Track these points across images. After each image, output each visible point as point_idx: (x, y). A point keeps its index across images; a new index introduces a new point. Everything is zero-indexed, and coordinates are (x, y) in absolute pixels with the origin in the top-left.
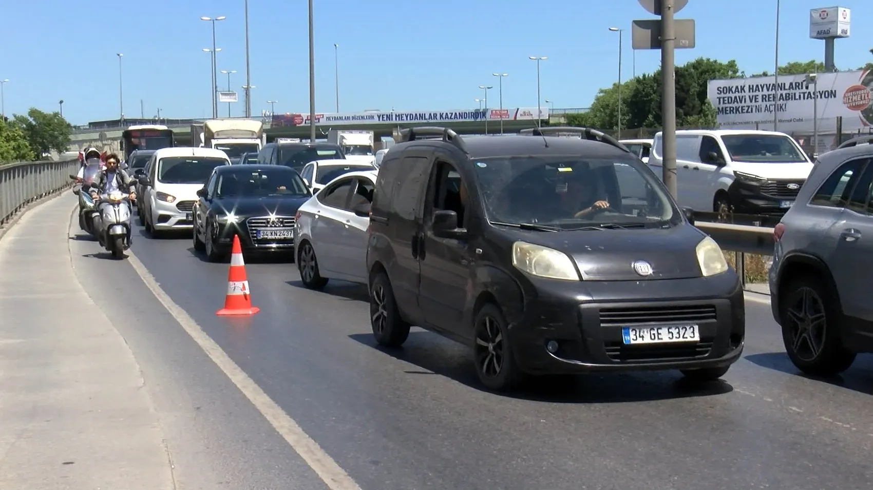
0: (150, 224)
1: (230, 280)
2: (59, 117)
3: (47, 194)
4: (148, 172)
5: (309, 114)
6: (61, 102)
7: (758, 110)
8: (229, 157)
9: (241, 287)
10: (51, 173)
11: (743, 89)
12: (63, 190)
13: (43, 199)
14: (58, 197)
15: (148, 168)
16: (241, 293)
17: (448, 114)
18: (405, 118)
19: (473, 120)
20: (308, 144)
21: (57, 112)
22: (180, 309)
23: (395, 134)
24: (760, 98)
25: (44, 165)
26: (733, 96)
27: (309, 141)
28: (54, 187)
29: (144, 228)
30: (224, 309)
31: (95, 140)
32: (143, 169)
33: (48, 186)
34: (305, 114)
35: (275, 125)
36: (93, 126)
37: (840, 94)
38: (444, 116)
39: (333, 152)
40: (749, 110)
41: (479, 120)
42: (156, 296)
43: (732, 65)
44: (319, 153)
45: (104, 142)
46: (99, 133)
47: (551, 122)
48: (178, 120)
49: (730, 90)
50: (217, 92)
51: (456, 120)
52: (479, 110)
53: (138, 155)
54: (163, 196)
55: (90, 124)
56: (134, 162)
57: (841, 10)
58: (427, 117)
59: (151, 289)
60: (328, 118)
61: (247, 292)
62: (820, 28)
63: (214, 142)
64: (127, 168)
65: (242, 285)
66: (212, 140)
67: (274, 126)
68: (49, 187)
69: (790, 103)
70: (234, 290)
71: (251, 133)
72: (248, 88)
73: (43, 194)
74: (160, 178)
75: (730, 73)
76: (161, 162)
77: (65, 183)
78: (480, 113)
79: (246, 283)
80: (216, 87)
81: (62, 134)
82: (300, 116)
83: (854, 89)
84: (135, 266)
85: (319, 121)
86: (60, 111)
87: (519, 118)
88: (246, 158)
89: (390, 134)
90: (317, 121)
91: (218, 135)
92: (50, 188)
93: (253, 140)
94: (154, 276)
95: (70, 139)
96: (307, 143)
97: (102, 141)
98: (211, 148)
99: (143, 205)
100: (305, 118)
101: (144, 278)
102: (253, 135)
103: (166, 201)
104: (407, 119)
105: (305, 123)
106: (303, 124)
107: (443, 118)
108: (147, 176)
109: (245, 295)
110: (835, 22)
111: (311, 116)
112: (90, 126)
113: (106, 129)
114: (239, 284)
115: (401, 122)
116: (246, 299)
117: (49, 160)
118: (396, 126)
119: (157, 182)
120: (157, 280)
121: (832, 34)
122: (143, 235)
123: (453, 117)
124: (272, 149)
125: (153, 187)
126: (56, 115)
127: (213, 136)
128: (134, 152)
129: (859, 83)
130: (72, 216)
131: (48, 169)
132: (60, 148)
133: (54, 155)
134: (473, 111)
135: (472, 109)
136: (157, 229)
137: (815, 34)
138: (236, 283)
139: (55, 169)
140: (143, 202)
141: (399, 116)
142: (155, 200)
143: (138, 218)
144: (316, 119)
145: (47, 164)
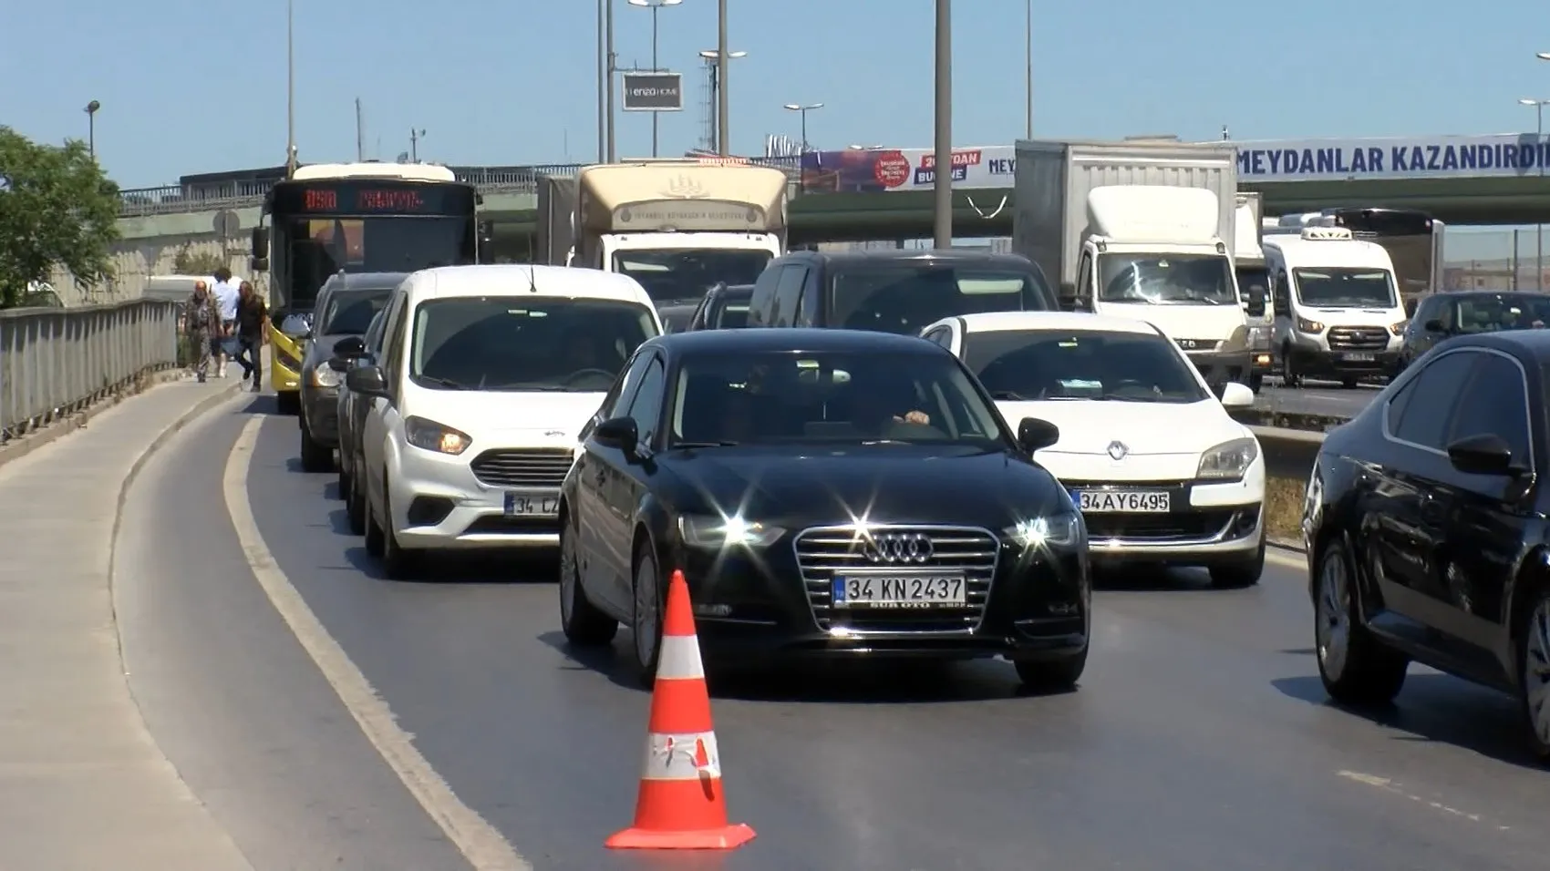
0: (381, 527)
1: (654, 727)
2: (82, 157)
3: (42, 422)
4: (379, 349)
5: (932, 150)
6: (93, 108)
8: (654, 297)
9: (693, 753)
10: (56, 351)
12: (92, 407)
13: (27, 436)
14: (77, 432)
15: (378, 338)
16: (694, 775)
17: (1424, 150)
18: (1266, 163)
19: (1511, 172)
20: (928, 257)
21: (75, 141)
22: (481, 824)
25: (32, 320)
27: (929, 243)
28: (65, 398)
29: (360, 542)
30: (630, 830)
31: (202, 237)
32: (361, 337)
33: (46, 392)
34: (918, 150)
35: (811, 186)
36: (195, 188)
38: (1408, 158)
39: (1014, 286)
41: (1533, 171)
42: (403, 777)
44: (966, 286)
45: (229, 245)
46: (215, 213)
48: (480, 170)
50: (615, 73)
51: (1450, 174)
52: (1536, 136)
53: (347, 289)
54: (427, 433)
55: (185, 181)
56: (333, 314)
58: (1347, 160)
59: (386, 755)
60: (996, 165)
61: (714, 771)
63: (611, 243)
64: (309, 336)
65: (694, 744)
66: (606, 239)
67: (807, 192)
68: (48, 399)
70: (668, 762)
71: (744, 211)
72: (719, 59)
73: (27, 422)
74: (418, 371)
76: (423, 316)
77: (99, 384)
78: (1540, 147)
79: (710, 740)
80: (610, 55)
81: (89, 216)
82: (896, 155)
84: (330, 674)
85: (964, 175)
86: (87, 141)
88: (719, 302)
90: (958, 172)
91: (626, 217)
92: (52, 404)
93: (753, 237)
94: (393, 709)
95: (116, 233)
96: (921, 250)
97: (222, 239)
98: (602, 267)
99: (359, 462)
100: (915, 164)
101: (362, 715)
102: (751, 218)
103: (438, 449)
104: (1274, 169)
105: (916, 181)
106: (909, 185)
107: (1404, 167)
108: (373, 362)
109: (706, 782)
111: (936, 156)
112: (184, 190)
113: (237, 198)
114: (685, 744)
115: (1253, 179)
116: (710, 795)
117: (46, 304)
119: (408, 387)
120: (404, 724)
122: (358, 566)
123: (1440, 161)
124: (804, 271)
125: (394, 400)
126: (73, 150)
127: (610, 222)
128: (333, 278)
130: (122, 499)
131: (45, 335)
132: (84, 264)
133: (64, 288)
134: (1515, 142)
135: (1508, 132)
136: (402, 544)
138: (675, 738)
139: (69, 337)
140: (361, 452)
141: (1246, 159)
142: (402, 446)
143: (341, 505)
144: (955, 167)
145: (46, 318)
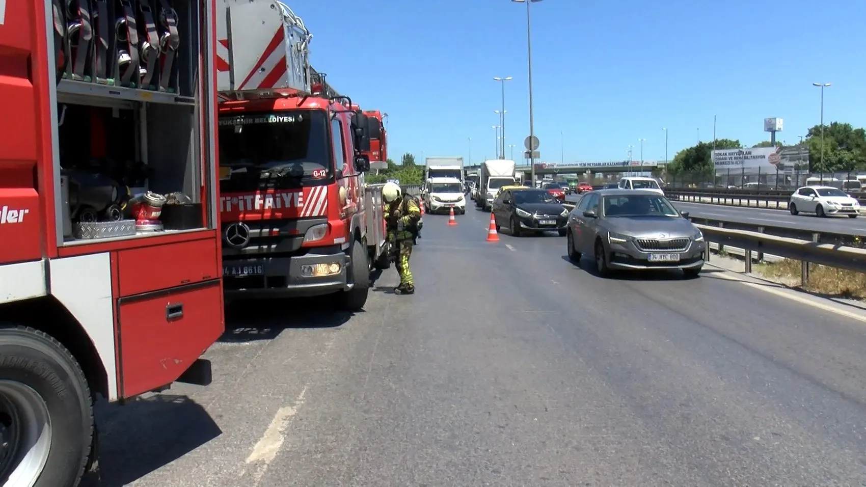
7: (733, 163)
11: (726, 154)
18: (592, 165)
19: (622, 166)
23: (587, 172)
24: (733, 158)
26: (722, 157)
37: (767, 157)
40: (729, 163)
41: (625, 166)
43: (737, 142)
47: (658, 167)
49: (720, 154)
51: (615, 166)
57: (777, 120)
58: (602, 164)
60: (558, 165)
62: (768, 127)
69: (746, 160)
75: (736, 146)
83: (772, 155)
87: (643, 165)
89: (585, 172)
106: (546, 168)
110: (775, 124)
115: (590, 167)
118: (588, 169)
121: (774, 129)
123: (614, 164)
129: (775, 152)
137: (767, 130)
141: (589, 164)
